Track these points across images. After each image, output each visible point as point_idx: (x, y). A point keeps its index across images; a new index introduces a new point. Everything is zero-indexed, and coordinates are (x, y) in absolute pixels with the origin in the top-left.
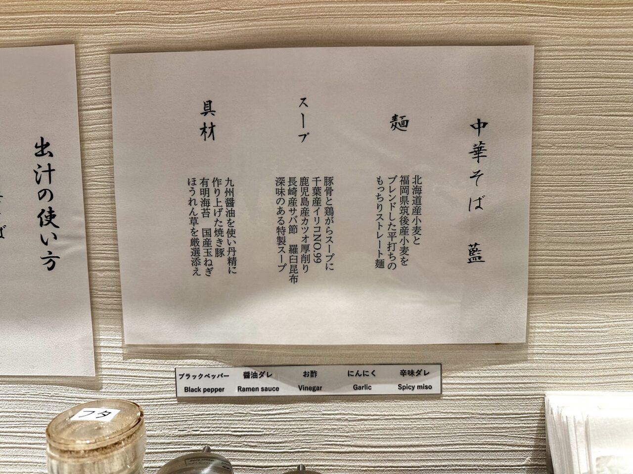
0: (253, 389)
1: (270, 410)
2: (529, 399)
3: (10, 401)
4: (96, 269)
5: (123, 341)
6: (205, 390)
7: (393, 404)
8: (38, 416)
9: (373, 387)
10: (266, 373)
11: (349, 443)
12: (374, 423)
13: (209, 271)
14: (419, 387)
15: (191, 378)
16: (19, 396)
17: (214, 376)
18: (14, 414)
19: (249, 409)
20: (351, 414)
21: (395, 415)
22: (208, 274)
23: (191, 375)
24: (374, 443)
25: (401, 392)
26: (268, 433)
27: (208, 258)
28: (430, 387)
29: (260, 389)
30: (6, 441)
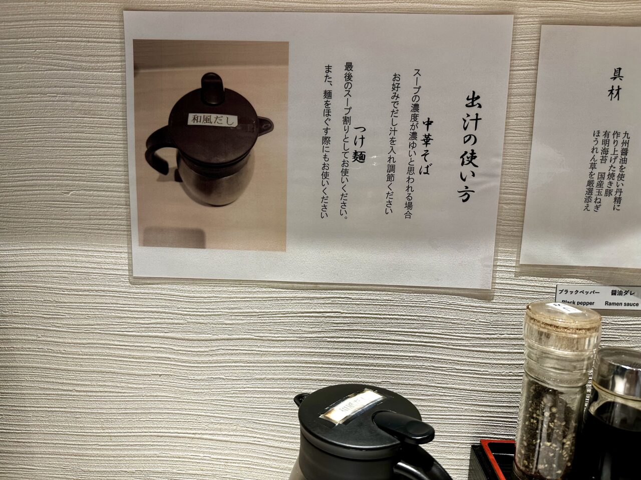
0: (618, 304)
5: (518, 261)
10: (630, 292)
13: (597, 207)
15: (569, 293)
17: (587, 293)
22: (596, 210)
26: (623, 339)
27: (598, 197)
29: (623, 304)
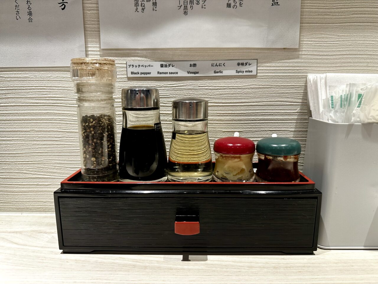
0: (165, 73)
1: (173, 84)
2: (299, 78)
3: (43, 80)
4: (86, 9)
5: (100, 47)
6: (141, 73)
7: (233, 81)
8: (57, 88)
9: (224, 72)
10: (171, 65)
11: (211, 101)
12: (224, 90)
13: (143, 9)
14: (246, 71)
15: (134, 67)
16: (48, 78)
17: (146, 66)
18: (45, 88)
19: (163, 84)
20: (212, 86)
21: (234, 86)
22: (142, 11)
23: (134, 66)
24: (223, 101)
25: (237, 74)
26: (172, 96)
27: (143, 2)
28: (251, 71)
29: (169, 73)
30: (41, 102)
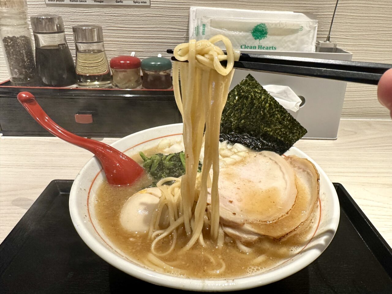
0: (76, 1)
1: (84, 11)
2: (184, 9)
6: (57, 1)
7: (132, 9)
9: (124, 2)
11: (116, 26)
12: (125, 17)
14: (141, 2)
19: (76, 10)
20: (116, 13)
21: (133, 14)
24: (126, 26)
25: (135, 4)
26: (84, 21)
28: (146, 3)
29: (79, 1)
